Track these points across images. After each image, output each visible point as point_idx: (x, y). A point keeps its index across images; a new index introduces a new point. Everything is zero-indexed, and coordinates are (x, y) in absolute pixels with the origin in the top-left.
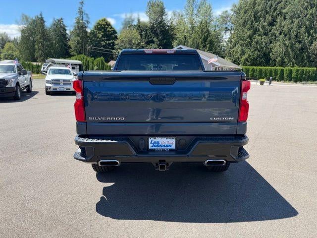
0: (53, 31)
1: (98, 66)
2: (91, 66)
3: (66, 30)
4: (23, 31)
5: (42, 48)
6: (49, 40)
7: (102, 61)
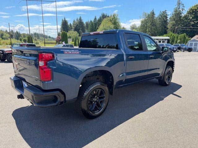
0: (159, 20)
1: (180, 40)
2: (176, 40)
3: (167, 17)
4: (142, 22)
5: (150, 31)
6: (155, 26)
7: (184, 36)
